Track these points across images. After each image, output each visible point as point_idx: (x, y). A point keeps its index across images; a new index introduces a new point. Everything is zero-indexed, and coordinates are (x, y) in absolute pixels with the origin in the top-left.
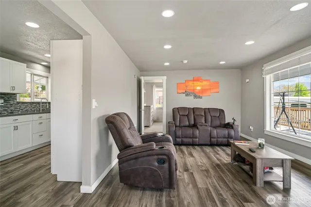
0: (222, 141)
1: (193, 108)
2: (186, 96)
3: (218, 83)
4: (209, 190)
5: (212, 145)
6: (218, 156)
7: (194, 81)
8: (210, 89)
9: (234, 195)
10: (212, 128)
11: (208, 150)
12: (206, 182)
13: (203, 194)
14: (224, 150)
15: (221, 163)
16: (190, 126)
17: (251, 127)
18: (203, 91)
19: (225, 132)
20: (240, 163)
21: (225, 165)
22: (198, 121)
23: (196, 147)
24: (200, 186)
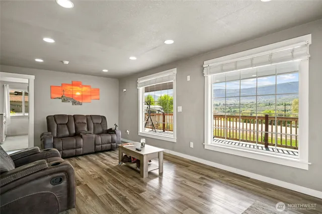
0: (106, 147)
1: (74, 116)
2: (62, 101)
3: (98, 90)
4: (109, 194)
5: (96, 152)
6: (105, 161)
7: (72, 85)
8: (91, 95)
9: (131, 191)
10: (96, 135)
11: (94, 157)
12: (103, 189)
13: (105, 200)
14: (109, 155)
15: (111, 167)
16: (70, 136)
17: (127, 131)
18: (83, 97)
19: (109, 137)
20: (128, 163)
21: (115, 168)
22: (80, 129)
23: (80, 157)
24: (99, 195)
